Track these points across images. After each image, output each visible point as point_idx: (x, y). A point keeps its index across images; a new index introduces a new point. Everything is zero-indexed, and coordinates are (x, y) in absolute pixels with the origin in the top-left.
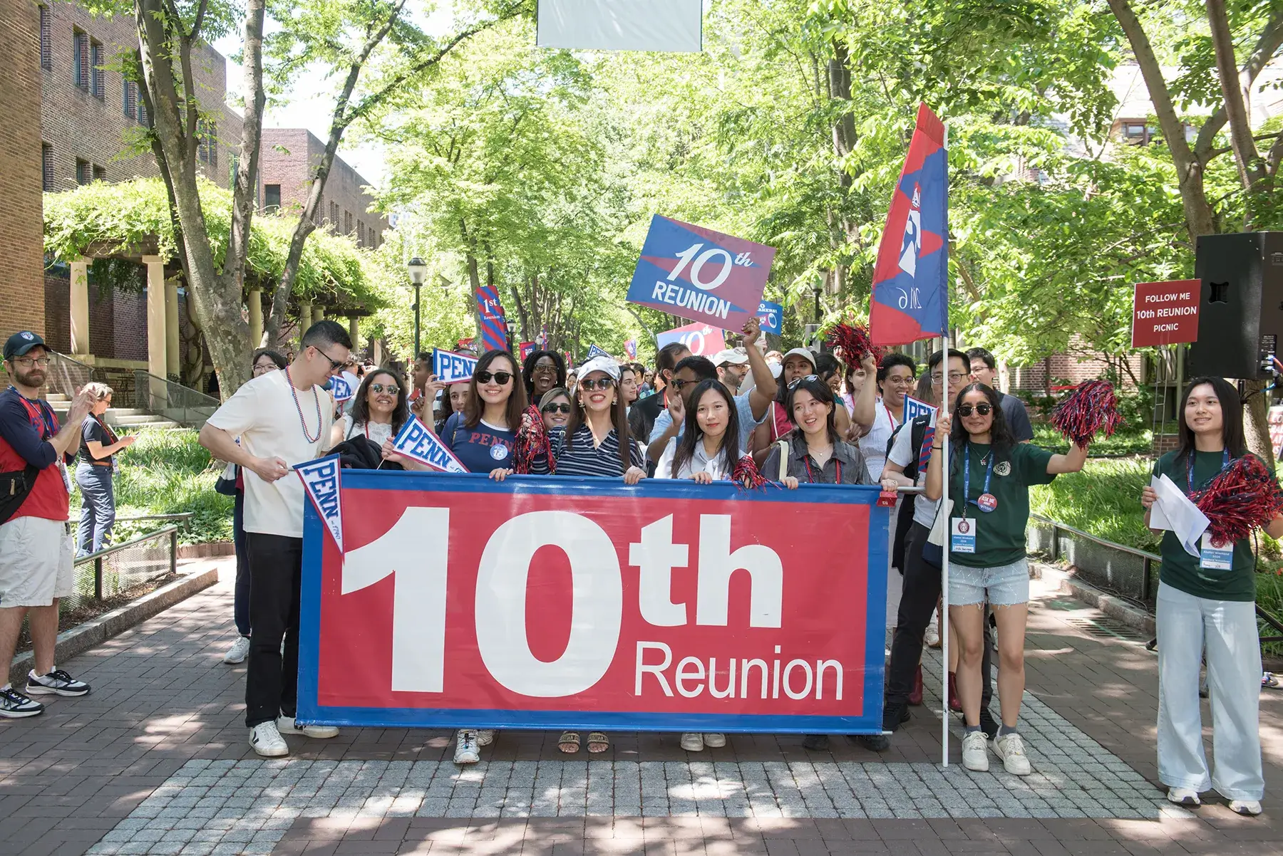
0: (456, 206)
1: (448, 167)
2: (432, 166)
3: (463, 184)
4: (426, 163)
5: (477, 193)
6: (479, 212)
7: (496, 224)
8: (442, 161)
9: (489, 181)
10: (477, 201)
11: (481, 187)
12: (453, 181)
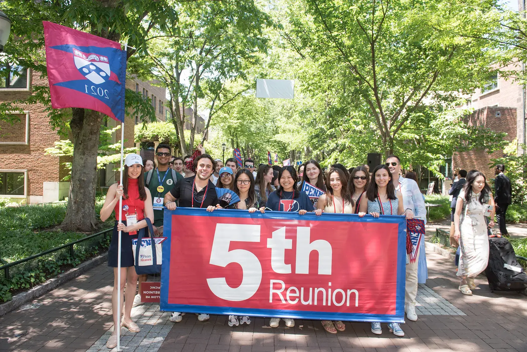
0: (229, 127)
1: (228, 116)
2: (223, 116)
3: (231, 121)
4: (222, 115)
5: (235, 123)
6: (235, 128)
7: (240, 131)
8: (226, 115)
9: (238, 119)
10: (235, 125)
11: (236, 121)
12: (229, 120)
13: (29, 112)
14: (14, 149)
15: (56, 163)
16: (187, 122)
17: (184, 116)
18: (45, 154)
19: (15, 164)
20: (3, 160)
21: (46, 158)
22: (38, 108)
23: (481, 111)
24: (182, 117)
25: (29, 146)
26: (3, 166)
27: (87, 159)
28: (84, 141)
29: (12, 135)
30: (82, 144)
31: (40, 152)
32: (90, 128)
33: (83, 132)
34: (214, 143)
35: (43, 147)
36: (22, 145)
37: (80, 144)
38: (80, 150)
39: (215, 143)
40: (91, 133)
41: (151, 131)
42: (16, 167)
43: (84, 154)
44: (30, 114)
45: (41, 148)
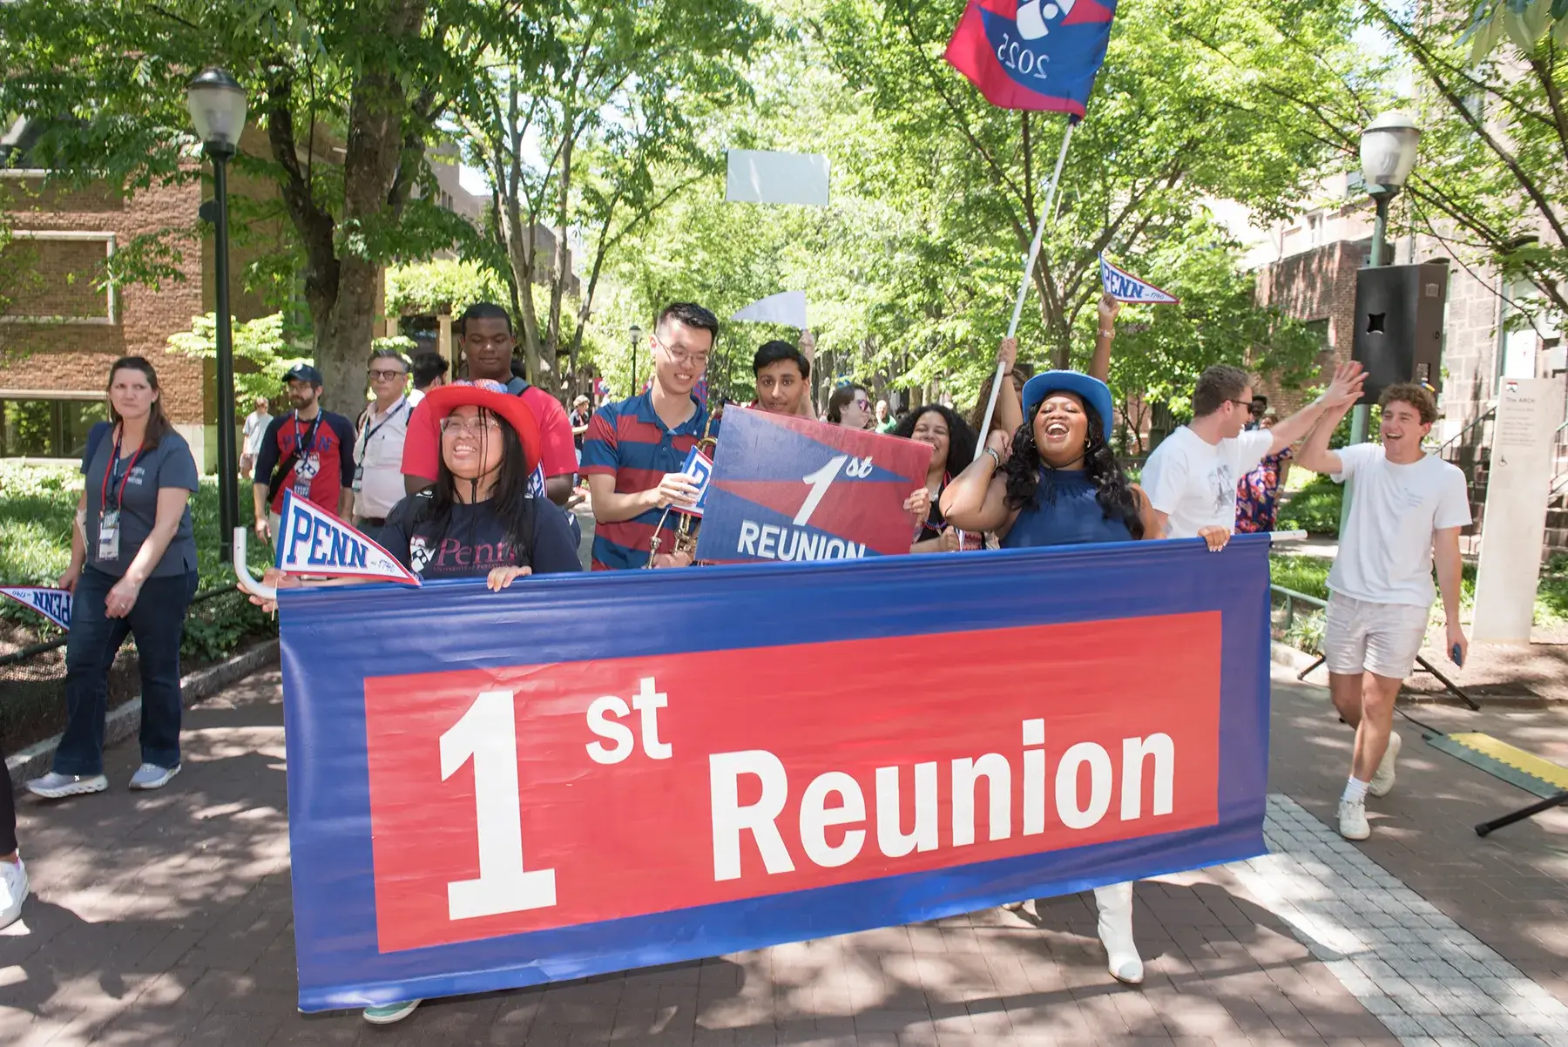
13: (114, 237)
14: (75, 338)
15: (195, 374)
16: (542, 267)
17: (533, 253)
18: (168, 350)
19: (81, 378)
20: (47, 367)
21: (167, 363)
22: (140, 227)
23: (1327, 252)
24: (527, 255)
25: (119, 326)
26: (49, 382)
27: (349, 370)
28: (341, 329)
29: (68, 298)
30: (338, 335)
31: (150, 345)
32: (355, 299)
33: (338, 307)
34: (605, 321)
35: (158, 331)
36: (99, 326)
37: (333, 336)
38: (334, 350)
39: (609, 320)
40: (359, 311)
41: (430, 287)
42: (86, 386)
43: (342, 359)
44: (118, 240)
45: (151, 334)
